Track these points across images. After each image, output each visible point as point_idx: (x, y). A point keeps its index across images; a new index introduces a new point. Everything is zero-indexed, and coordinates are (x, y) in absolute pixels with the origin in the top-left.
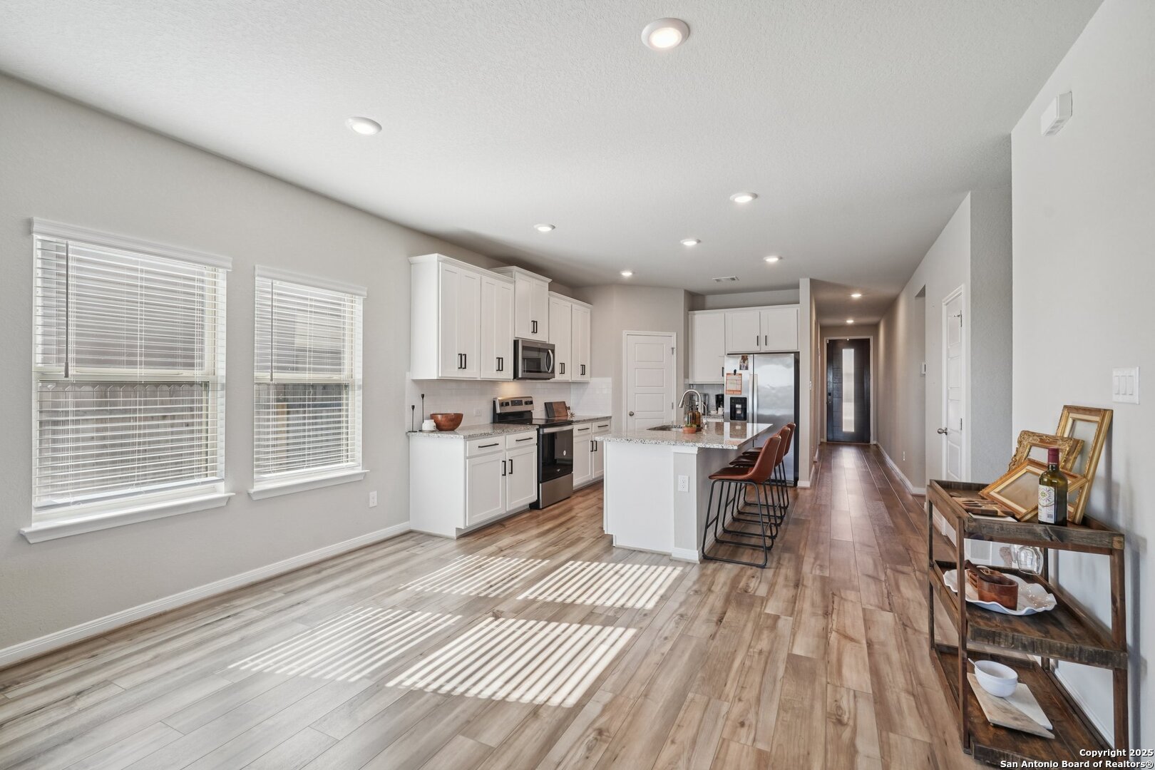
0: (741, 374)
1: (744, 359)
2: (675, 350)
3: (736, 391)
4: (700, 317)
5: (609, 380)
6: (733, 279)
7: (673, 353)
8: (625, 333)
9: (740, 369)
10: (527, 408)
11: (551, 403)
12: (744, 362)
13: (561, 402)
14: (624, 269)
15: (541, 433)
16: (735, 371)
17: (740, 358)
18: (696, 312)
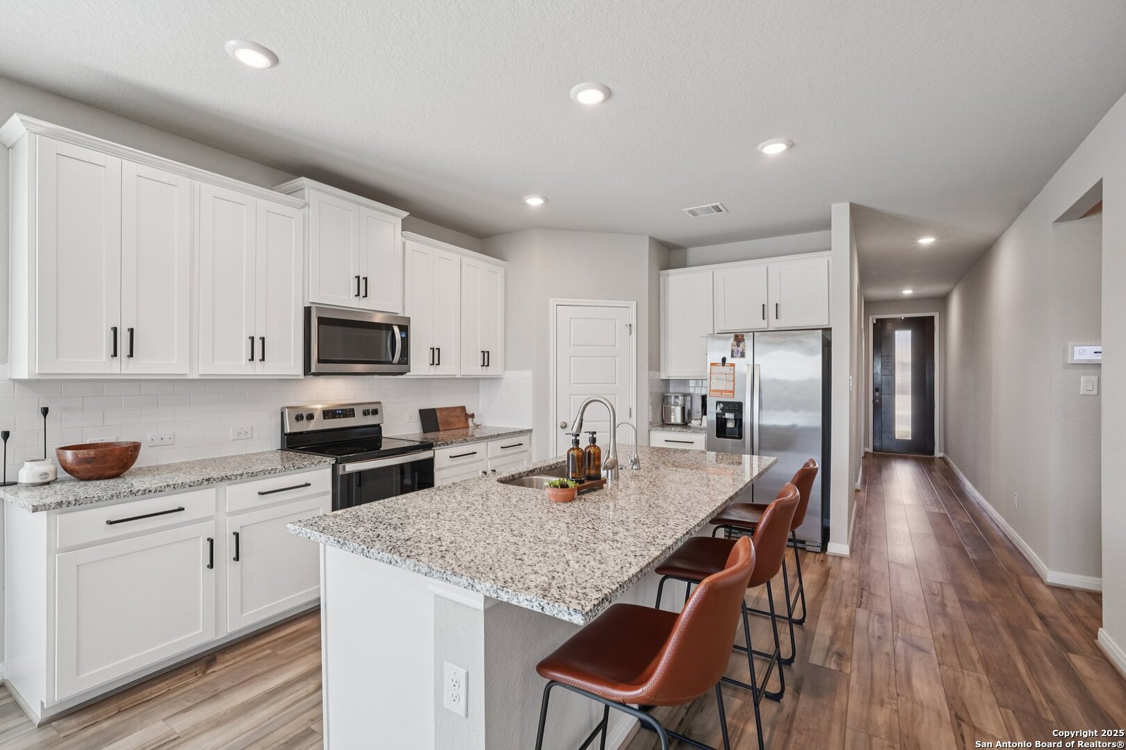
0: (733, 365)
1: (739, 339)
2: (634, 327)
3: (725, 391)
4: (676, 279)
5: (528, 374)
6: (718, 209)
7: (631, 333)
8: (553, 302)
9: (732, 356)
10: (371, 420)
11: (433, 411)
12: (738, 346)
13: (455, 409)
14: (531, 192)
15: (341, 472)
16: (724, 360)
17: (732, 339)
18: (670, 271)
